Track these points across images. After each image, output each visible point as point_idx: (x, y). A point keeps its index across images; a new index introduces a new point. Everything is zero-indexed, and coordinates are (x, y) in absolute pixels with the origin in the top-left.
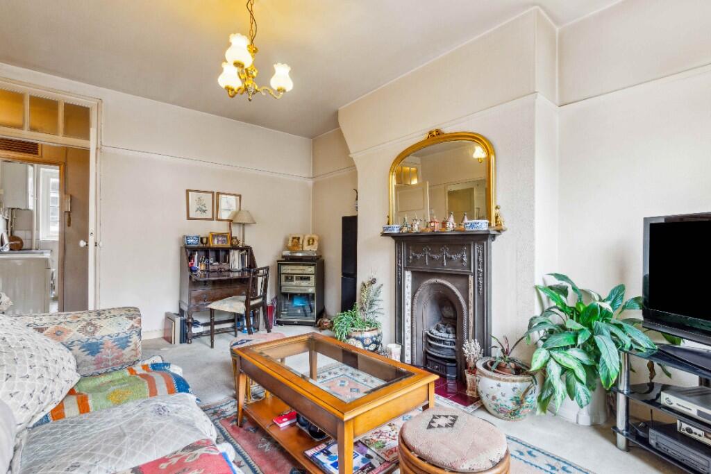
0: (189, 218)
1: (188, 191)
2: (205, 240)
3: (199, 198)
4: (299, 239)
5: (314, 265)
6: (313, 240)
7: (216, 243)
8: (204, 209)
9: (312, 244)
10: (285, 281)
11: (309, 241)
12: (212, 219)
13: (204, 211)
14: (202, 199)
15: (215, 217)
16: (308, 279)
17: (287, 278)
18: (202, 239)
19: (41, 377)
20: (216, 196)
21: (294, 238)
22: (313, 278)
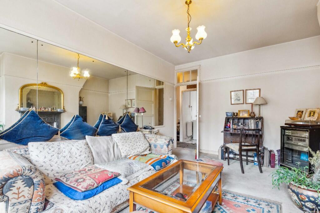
0: (231, 104)
1: (231, 92)
2: (235, 114)
3: (236, 94)
4: (303, 112)
5: (308, 131)
6: (314, 113)
7: (241, 115)
8: (239, 99)
9: (313, 116)
10: (287, 140)
11: (310, 113)
12: (243, 103)
13: (239, 100)
14: (238, 94)
15: (245, 102)
16: (304, 141)
17: (288, 139)
18: (234, 113)
19: (130, 148)
20: (244, 92)
21: (299, 111)
22: (307, 141)
